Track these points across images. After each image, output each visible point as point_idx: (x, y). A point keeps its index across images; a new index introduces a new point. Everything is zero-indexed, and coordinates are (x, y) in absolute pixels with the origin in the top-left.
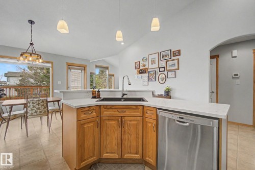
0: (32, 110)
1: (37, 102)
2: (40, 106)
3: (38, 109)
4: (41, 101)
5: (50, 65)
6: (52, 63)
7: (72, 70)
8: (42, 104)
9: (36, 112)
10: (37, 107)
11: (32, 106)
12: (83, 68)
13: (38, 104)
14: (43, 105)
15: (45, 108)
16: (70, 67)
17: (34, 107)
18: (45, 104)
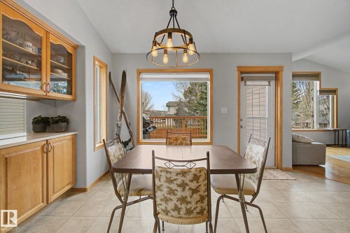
0: (166, 200)
1: (180, 179)
2: (187, 193)
3: (183, 200)
4: (190, 177)
5: (207, 76)
6: (210, 71)
7: (248, 83)
8: (194, 185)
9: (176, 209)
10: (180, 193)
11: (165, 190)
12: (274, 75)
13: (183, 185)
14: (195, 191)
15: (202, 198)
16: (244, 75)
17: (172, 192)
18: (203, 188)
